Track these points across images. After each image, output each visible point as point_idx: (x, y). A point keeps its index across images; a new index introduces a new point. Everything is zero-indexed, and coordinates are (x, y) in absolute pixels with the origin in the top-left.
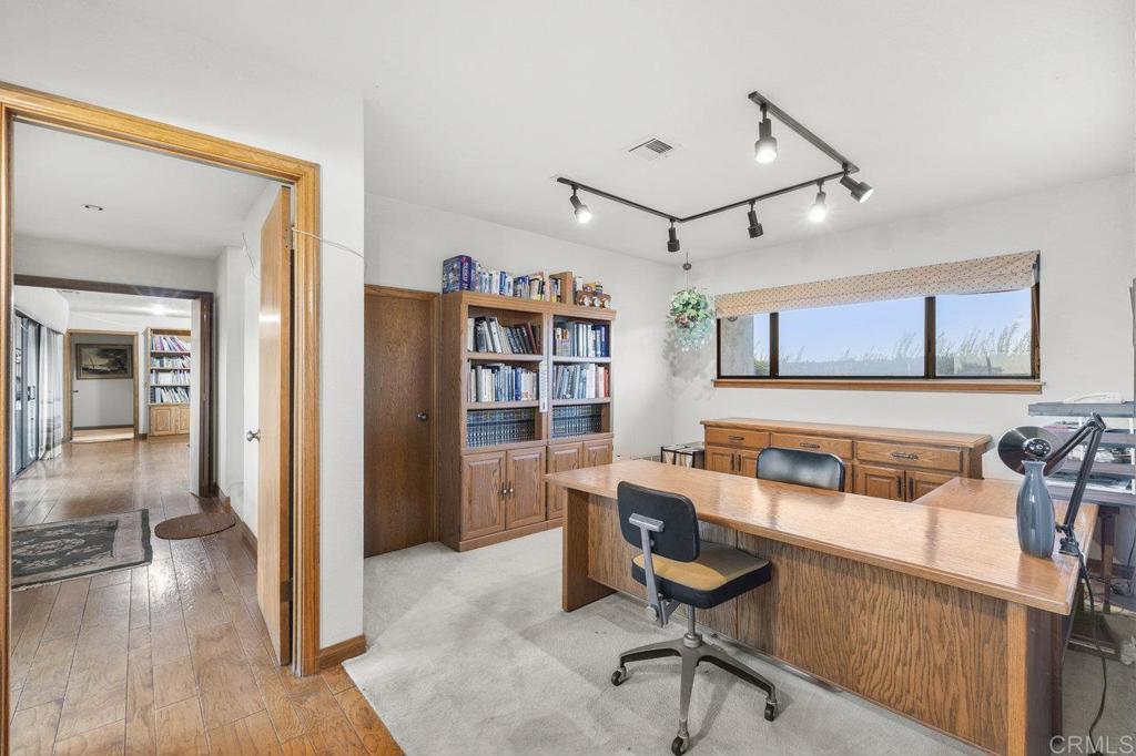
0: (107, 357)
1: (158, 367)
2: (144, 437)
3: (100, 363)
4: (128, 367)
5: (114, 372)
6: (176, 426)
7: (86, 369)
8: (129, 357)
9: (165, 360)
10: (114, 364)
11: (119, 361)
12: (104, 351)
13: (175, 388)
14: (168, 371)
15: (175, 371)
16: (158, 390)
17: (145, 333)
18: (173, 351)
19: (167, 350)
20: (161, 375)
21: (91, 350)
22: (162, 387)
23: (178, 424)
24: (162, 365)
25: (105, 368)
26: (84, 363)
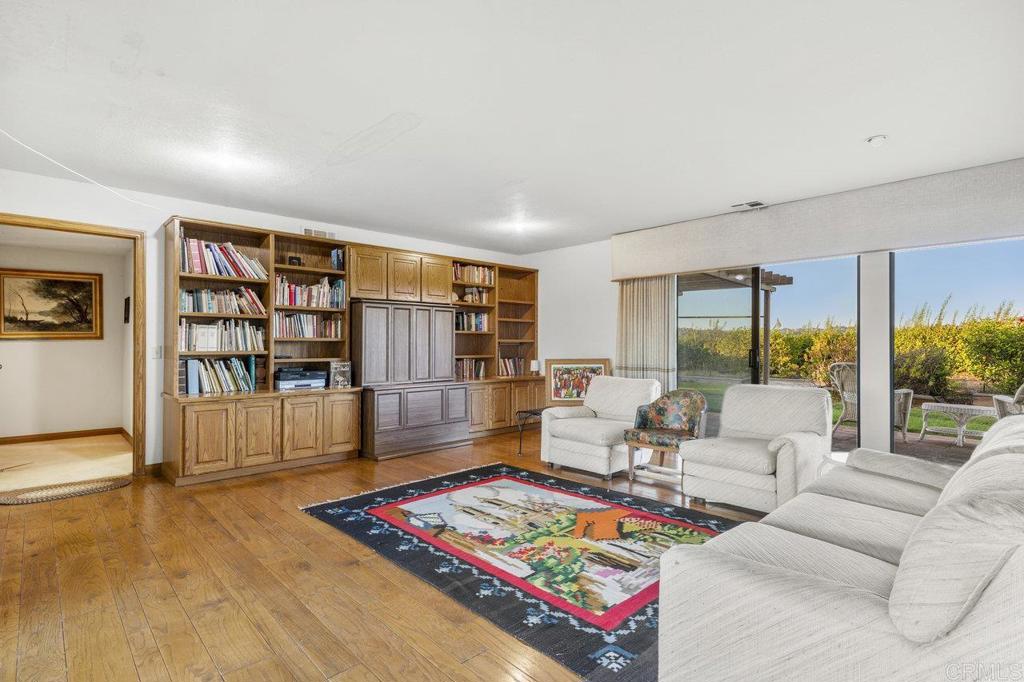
0: (55, 296)
1: (189, 310)
2: (160, 474)
3: (40, 308)
4: (93, 316)
5: (66, 326)
6: (237, 451)
7: (11, 320)
8: (95, 296)
9: (205, 296)
10: (66, 310)
11: (76, 305)
12: (49, 286)
13: (225, 359)
14: (210, 321)
15: (226, 320)
16: (193, 365)
17: (166, 236)
18: (225, 276)
19: (212, 272)
20: (199, 331)
21: (23, 282)
22: (201, 358)
23: (242, 443)
24: (197, 306)
25: (49, 319)
26: (7, 306)
